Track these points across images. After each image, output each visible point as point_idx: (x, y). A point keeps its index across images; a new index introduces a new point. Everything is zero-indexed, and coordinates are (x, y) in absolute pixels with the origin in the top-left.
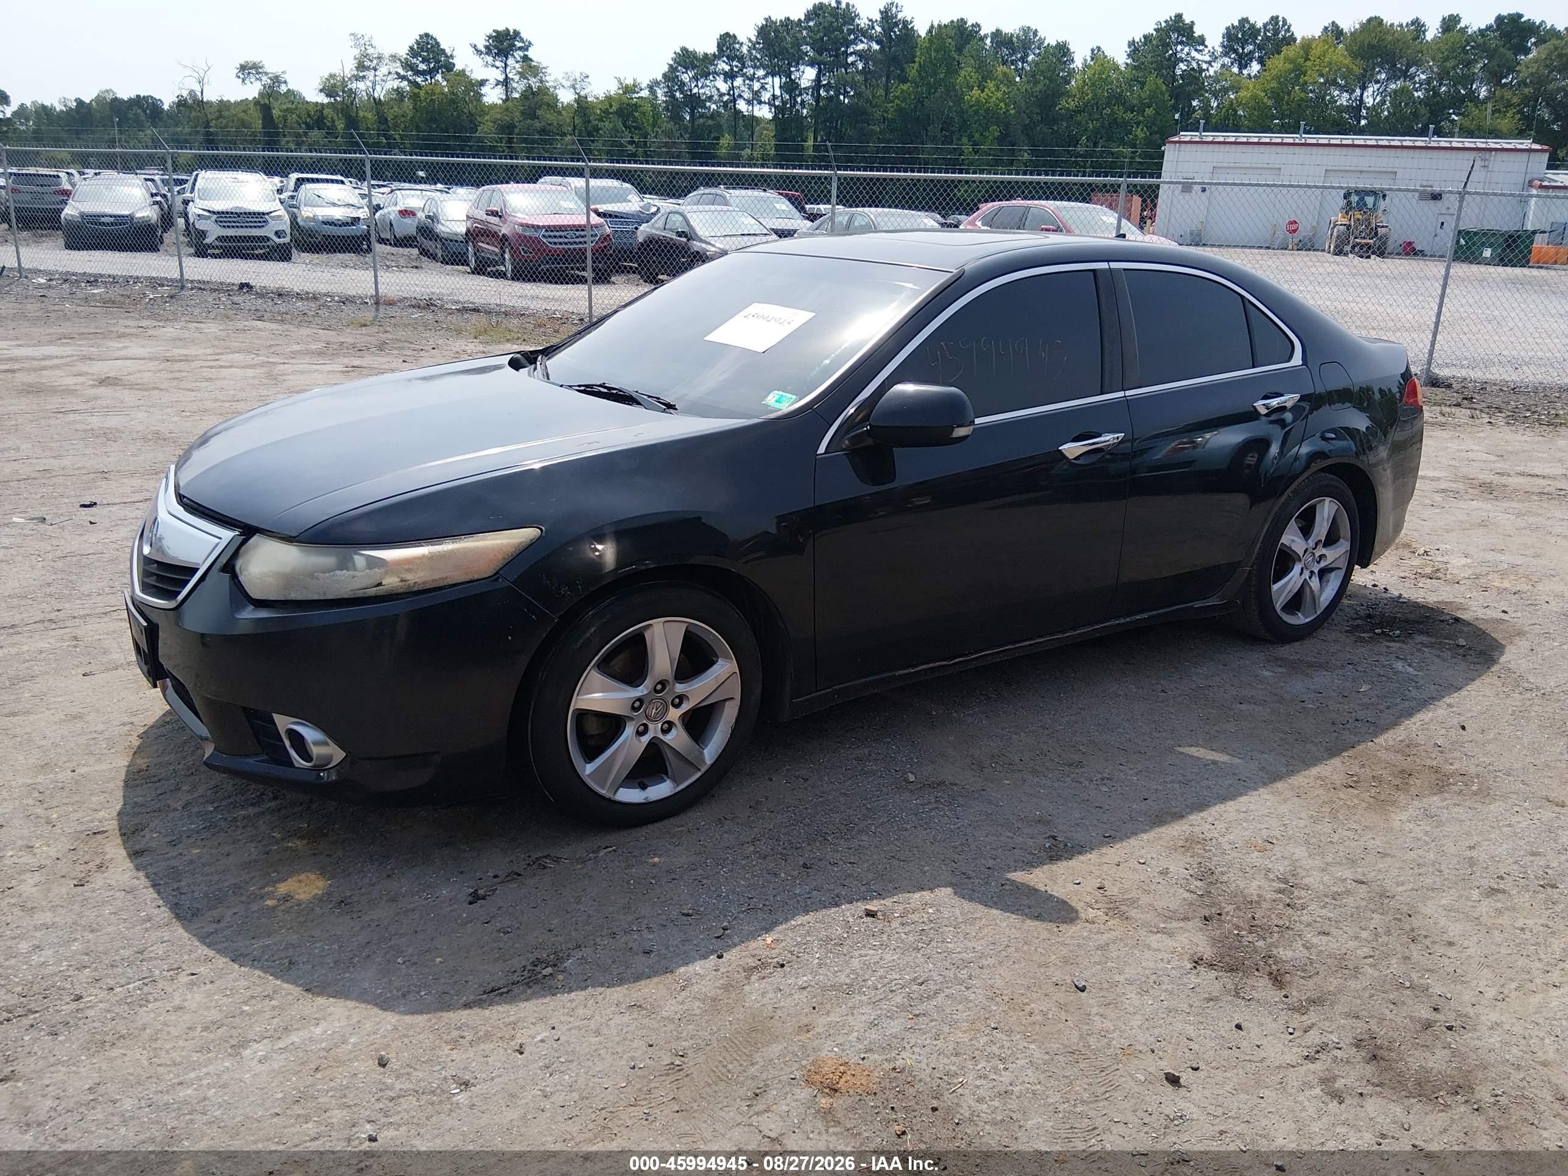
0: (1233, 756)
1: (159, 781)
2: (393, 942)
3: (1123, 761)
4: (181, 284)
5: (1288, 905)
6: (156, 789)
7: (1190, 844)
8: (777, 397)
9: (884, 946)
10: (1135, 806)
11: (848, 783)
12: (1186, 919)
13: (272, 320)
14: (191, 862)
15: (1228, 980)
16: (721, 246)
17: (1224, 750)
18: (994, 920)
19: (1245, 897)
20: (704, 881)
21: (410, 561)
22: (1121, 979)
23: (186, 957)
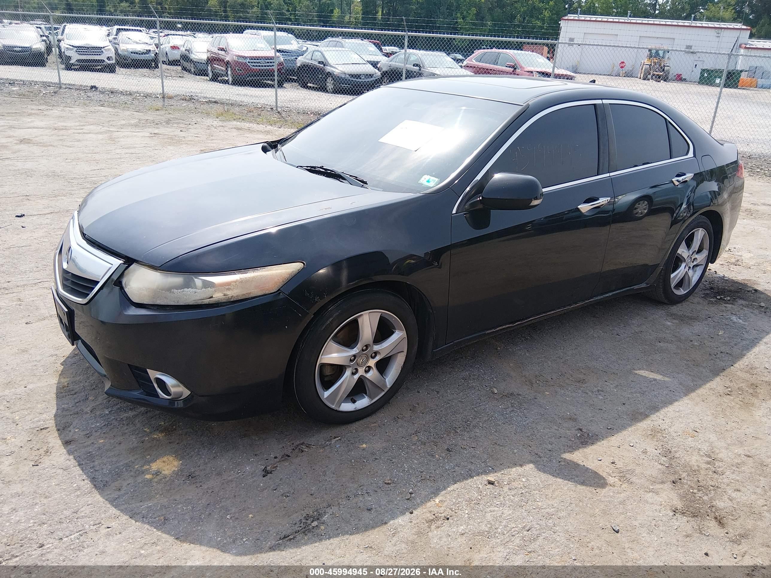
0: (664, 376)
1: (75, 393)
2: (223, 504)
3: (606, 379)
4: (60, 85)
5: (715, 472)
6: (74, 399)
7: (655, 433)
8: (427, 179)
9: (503, 505)
10: (619, 408)
11: (461, 394)
12: (663, 482)
13: (109, 106)
14: (99, 448)
15: (694, 523)
16: (341, 69)
17: (658, 372)
18: (560, 485)
19: (691, 467)
20: (394, 460)
21: (229, 284)
22: (636, 523)
23: (103, 516)
